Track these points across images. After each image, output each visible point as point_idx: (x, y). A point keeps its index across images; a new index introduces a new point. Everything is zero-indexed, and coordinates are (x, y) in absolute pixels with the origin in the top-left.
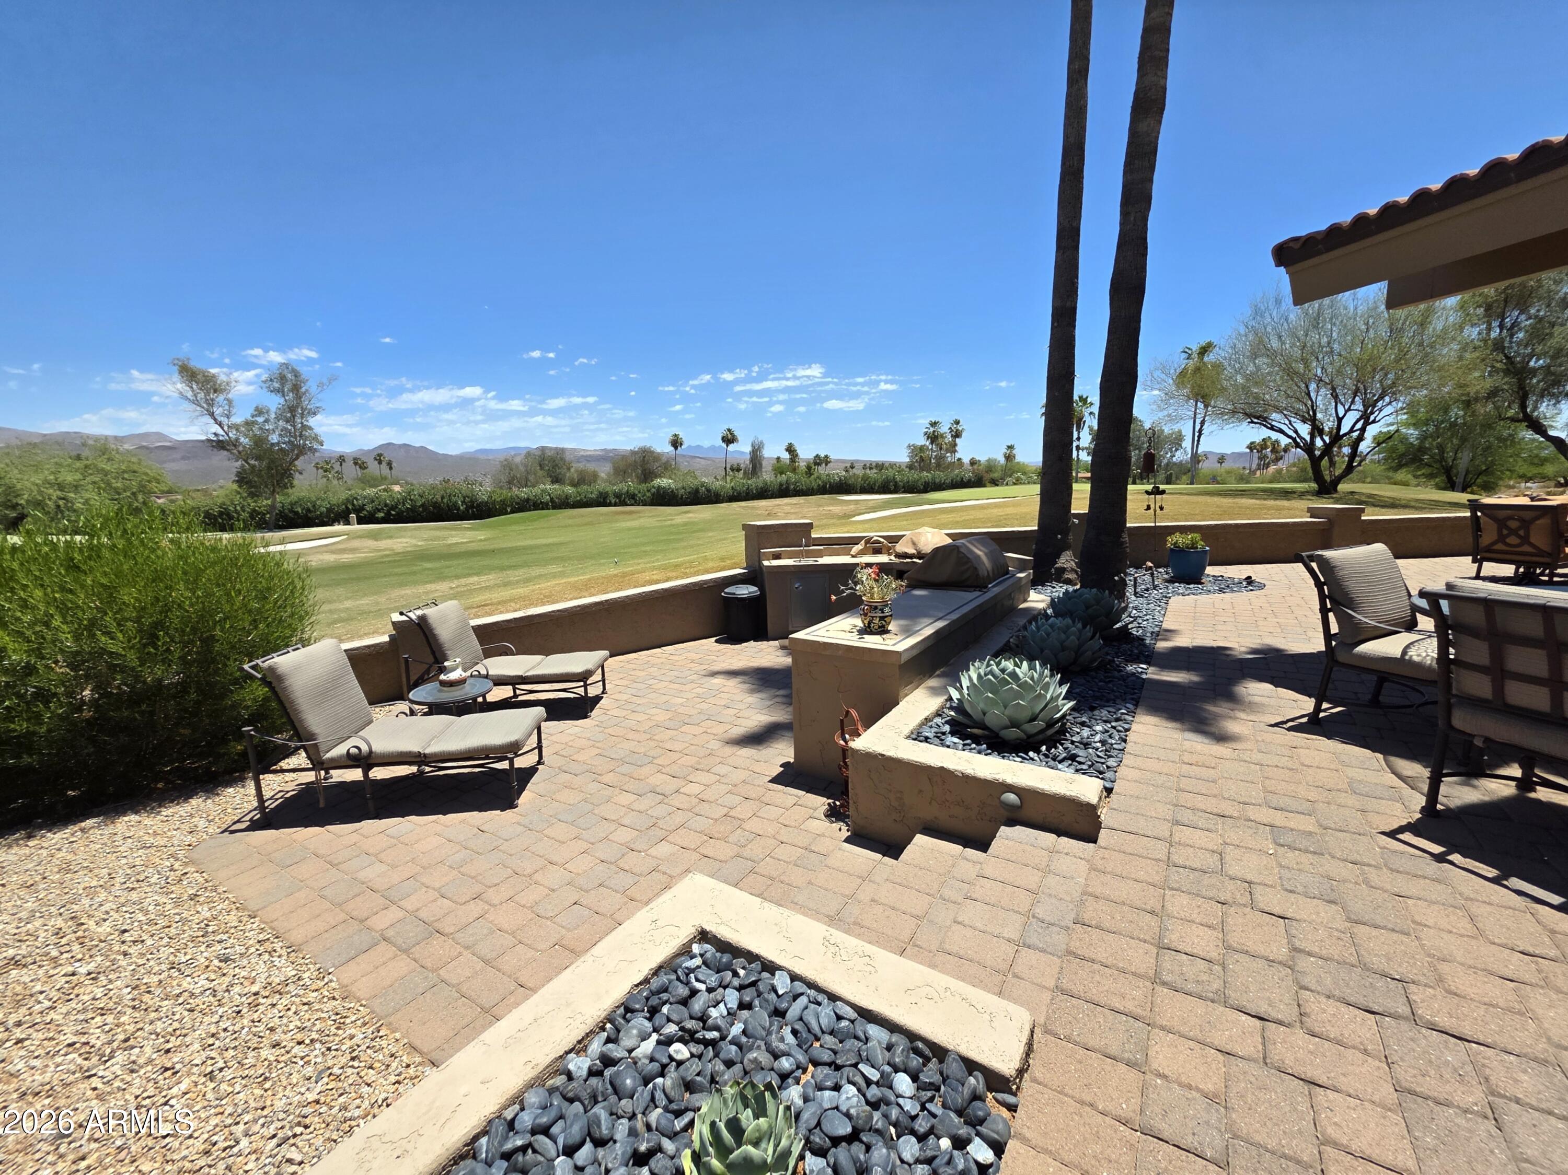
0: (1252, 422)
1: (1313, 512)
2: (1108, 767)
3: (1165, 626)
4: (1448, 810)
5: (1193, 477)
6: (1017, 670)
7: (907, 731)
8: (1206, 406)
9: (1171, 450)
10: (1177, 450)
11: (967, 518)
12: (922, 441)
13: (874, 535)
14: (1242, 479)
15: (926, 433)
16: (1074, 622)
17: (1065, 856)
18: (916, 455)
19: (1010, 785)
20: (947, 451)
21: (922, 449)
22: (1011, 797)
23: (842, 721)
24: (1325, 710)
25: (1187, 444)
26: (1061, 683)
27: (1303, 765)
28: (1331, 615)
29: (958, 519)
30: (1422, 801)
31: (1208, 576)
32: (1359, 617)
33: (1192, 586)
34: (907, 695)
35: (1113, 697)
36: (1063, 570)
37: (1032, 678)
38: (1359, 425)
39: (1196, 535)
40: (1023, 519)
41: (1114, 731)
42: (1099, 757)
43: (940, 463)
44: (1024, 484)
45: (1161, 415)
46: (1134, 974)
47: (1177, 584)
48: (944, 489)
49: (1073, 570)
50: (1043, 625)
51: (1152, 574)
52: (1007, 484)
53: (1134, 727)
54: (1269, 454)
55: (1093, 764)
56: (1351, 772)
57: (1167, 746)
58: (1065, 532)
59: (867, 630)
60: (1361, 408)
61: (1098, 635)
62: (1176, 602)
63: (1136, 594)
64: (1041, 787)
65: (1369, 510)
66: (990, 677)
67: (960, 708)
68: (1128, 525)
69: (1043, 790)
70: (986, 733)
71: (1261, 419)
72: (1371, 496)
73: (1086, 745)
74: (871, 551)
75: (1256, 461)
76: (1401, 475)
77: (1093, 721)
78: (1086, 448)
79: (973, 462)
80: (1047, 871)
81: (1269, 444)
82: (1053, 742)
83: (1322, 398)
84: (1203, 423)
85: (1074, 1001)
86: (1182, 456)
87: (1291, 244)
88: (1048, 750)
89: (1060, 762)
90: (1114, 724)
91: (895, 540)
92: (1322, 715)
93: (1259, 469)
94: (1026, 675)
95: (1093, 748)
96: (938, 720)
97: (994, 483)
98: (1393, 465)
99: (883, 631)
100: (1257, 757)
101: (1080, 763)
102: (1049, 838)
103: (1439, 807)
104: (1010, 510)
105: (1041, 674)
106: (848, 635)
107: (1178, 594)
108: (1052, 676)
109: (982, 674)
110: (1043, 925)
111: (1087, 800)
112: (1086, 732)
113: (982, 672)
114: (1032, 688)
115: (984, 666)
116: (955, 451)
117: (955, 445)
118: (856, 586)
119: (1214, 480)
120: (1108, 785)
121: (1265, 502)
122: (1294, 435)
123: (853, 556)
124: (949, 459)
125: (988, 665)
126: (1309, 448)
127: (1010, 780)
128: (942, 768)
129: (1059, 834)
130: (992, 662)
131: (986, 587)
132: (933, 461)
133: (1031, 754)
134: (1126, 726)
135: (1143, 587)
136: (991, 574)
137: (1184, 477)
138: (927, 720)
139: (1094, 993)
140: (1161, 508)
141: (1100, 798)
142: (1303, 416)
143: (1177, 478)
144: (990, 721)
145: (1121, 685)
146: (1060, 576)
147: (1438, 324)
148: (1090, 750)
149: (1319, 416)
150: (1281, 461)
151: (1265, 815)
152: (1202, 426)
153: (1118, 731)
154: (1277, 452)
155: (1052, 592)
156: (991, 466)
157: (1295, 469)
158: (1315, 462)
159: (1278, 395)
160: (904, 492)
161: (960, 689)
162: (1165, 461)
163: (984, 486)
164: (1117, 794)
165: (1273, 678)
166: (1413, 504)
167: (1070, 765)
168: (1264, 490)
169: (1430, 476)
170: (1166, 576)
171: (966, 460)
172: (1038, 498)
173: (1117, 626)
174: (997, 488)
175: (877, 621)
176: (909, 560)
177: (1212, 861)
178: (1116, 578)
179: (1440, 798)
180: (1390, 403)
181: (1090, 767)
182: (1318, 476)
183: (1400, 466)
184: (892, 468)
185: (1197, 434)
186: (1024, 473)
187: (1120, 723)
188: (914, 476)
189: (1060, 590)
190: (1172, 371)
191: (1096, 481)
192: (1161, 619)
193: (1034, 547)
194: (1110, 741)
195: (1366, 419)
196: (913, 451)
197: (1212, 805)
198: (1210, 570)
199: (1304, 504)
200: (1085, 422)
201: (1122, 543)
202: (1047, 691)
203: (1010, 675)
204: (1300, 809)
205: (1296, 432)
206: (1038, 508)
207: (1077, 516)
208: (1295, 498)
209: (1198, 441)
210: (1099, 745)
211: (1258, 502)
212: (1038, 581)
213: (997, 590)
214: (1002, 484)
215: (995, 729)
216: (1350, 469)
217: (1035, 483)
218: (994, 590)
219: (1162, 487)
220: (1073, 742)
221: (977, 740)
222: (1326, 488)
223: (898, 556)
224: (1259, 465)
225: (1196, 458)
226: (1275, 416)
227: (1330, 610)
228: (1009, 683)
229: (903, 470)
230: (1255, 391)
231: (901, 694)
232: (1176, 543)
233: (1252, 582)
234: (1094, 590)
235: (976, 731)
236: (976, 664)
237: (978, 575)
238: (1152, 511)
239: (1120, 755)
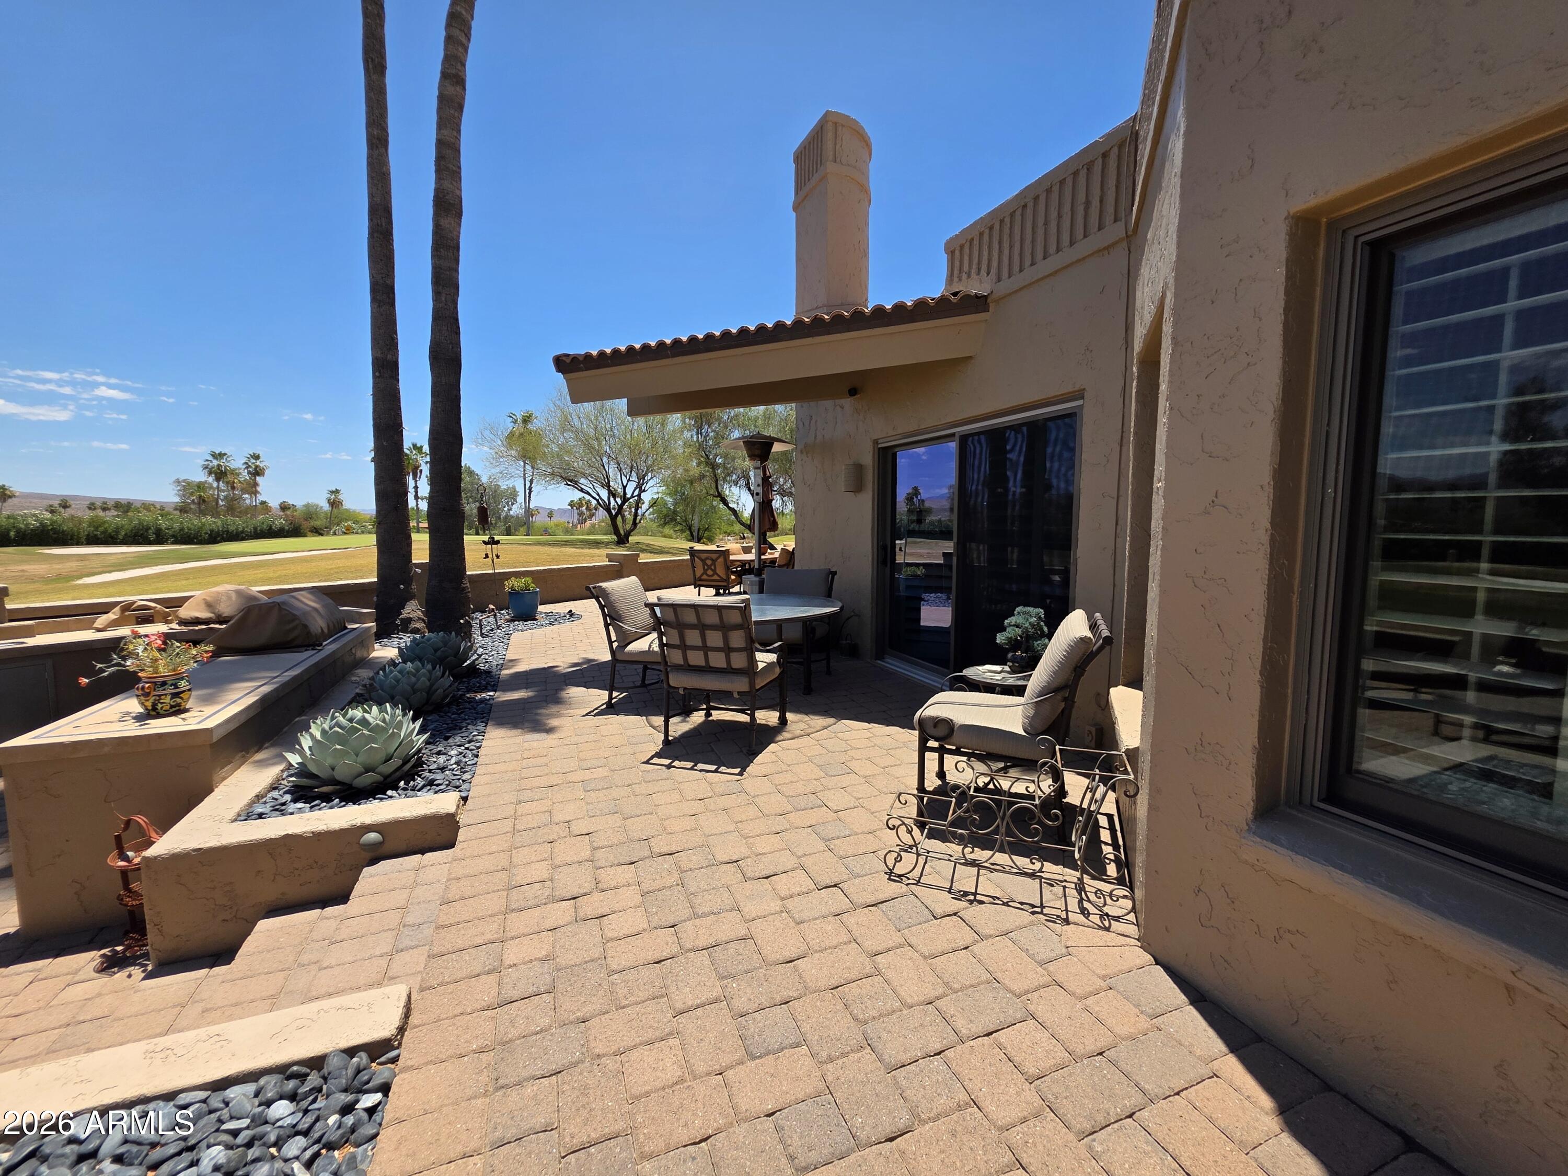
0: (567, 484)
1: (610, 557)
2: (464, 781)
3: (507, 657)
4: (675, 738)
5: (528, 528)
6: (367, 715)
7: (232, 814)
8: (533, 467)
9: (507, 503)
10: (513, 504)
11: (285, 572)
12: (201, 476)
13: (140, 599)
14: (567, 531)
15: (206, 467)
16: (423, 665)
17: (431, 868)
18: (192, 494)
19: (370, 825)
20: (244, 491)
21: (200, 486)
22: (373, 836)
23: (118, 839)
24: (615, 698)
25: (520, 499)
26: (414, 719)
27: (602, 736)
28: (611, 627)
29: (271, 575)
30: (662, 737)
31: (541, 613)
32: (626, 627)
33: (529, 623)
34: (224, 779)
35: (465, 725)
36: (409, 620)
37: (384, 721)
38: (636, 493)
39: (528, 579)
40: (358, 571)
41: (468, 751)
42: (455, 775)
43: (232, 506)
44: (357, 533)
45: (494, 471)
46: (491, 916)
47: (517, 622)
48: (243, 539)
49: (420, 619)
50: (391, 672)
51: (495, 616)
52: (335, 534)
53: (484, 743)
54: (585, 511)
55: (450, 782)
56: (629, 733)
57: (511, 750)
58: (408, 582)
59: (153, 713)
60: (637, 480)
61: (447, 672)
62: (516, 637)
63: (482, 634)
64: (402, 815)
65: (642, 555)
66: (337, 729)
67: (303, 772)
68: (468, 573)
69: (404, 817)
70: (338, 787)
71: (572, 482)
72: (648, 545)
73: (443, 769)
74: (134, 621)
75: (576, 516)
76: (667, 530)
77: (448, 748)
78: (426, 498)
79: (284, 507)
80: (415, 885)
81: (584, 502)
82: (410, 776)
83: (612, 471)
84: (531, 481)
85: (444, 958)
86: (517, 510)
87: (564, 358)
88: (407, 783)
89: (419, 791)
90: (466, 746)
91: (179, 602)
92: (613, 701)
93: (579, 523)
94: (376, 719)
95: (450, 770)
96: (275, 794)
97: (317, 532)
98: (661, 522)
99: (178, 710)
100: (575, 739)
101: (438, 785)
102: (414, 860)
103: (670, 738)
104: (340, 563)
105: (393, 716)
106: (119, 726)
107: (518, 631)
108: (404, 715)
109: (327, 727)
110: (414, 928)
111: (446, 811)
112: (442, 759)
113: (326, 726)
114: (384, 730)
115: (328, 721)
116: (256, 493)
117: (256, 484)
118: (125, 660)
119: (546, 532)
120: (464, 794)
121: (582, 551)
122: (597, 497)
123: (99, 630)
124: (248, 502)
125: (333, 718)
126: (607, 509)
127: (368, 820)
128: (287, 836)
129: (423, 852)
130: (337, 714)
131: (321, 645)
132: (221, 503)
133: (389, 793)
134: (478, 745)
135: (488, 628)
136: (326, 631)
137: (522, 529)
138: (259, 797)
139: (460, 944)
140: (498, 557)
141: (458, 806)
142: (602, 483)
143: (516, 530)
144: (339, 775)
145: (472, 713)
146: (405, 627)
147: (670, 427)
148: (447, 772)
149: (611, 483)
150: (594, 518)
151: (580, 775)
152: (531, 484)
153: (471, 750)
154: (590, 510)
155: (399, 643)
156: (310, 513)
157: (603, 524)
158: (613, 518)
159: (583, 464)
160: (173, 543)
161: (301, 752)
162: (504, 514)
163: (305, 536)
164: (472, 798)
165: (586, 682)
166: (671, 551)
167: (429, 790)
168: (582, 541)
169: (682, 531)
170: (507, 617)
171: (274, 503)
172: (375, 549)
173: (466, 664)
174: (320, 538)
175: (167, 700)
176: (204, 627)
177: (545, 818)
178: (462, 621)
179: (670, 733)
180: (652, 478)
181: (448, 785)
182: (616, 531)
183: (665, 524)
184: (148, 510)
185: (528, 491)
186: (356, 522)
187: (472, 744)
188: (192, 522)
189: (406, 640)
190: (500, 433)
191: (433, 531)
192: (504, 653)
193: (375, 599)
194: (464, 760)
195: (640, 488)
196: (185, 489)
197: (544, 781)
198: (541, 608)
199: (604, 552)
200: (421, 471)
201: (464, 589)
202: (400, 729)
203: (358, 722)
204: (600, 765)
205: (598, 495)
206: (375, 559)
207: (418, 565)
208: (602, 547)
209: (530, 497)
210: (454, 766)
211: (578, 550)
212: (383, 633)
213: (334, 647)
214: (328, 533)
215: (347, 780)
216: (635, 524)
217: (370, 533)
218: (330, 647)
219: (496, 538)
220: (430, 771)
221: (327, 798)
222: (622, 540)
223: (182, 622)
224: (579, 520)
225: (529, 512)
226: (582, 481)
227: (610, 624)
228: (360, 730)
229: (169, 514)
230: (567, 459)
231: (216, 778)
232: (512, 587)
233: (572, 614)
234: (441, 633)
235: (325, 789)
236: (318, 721)
237: (309, 633)
238: (489, 560)
239: (473, 769)
